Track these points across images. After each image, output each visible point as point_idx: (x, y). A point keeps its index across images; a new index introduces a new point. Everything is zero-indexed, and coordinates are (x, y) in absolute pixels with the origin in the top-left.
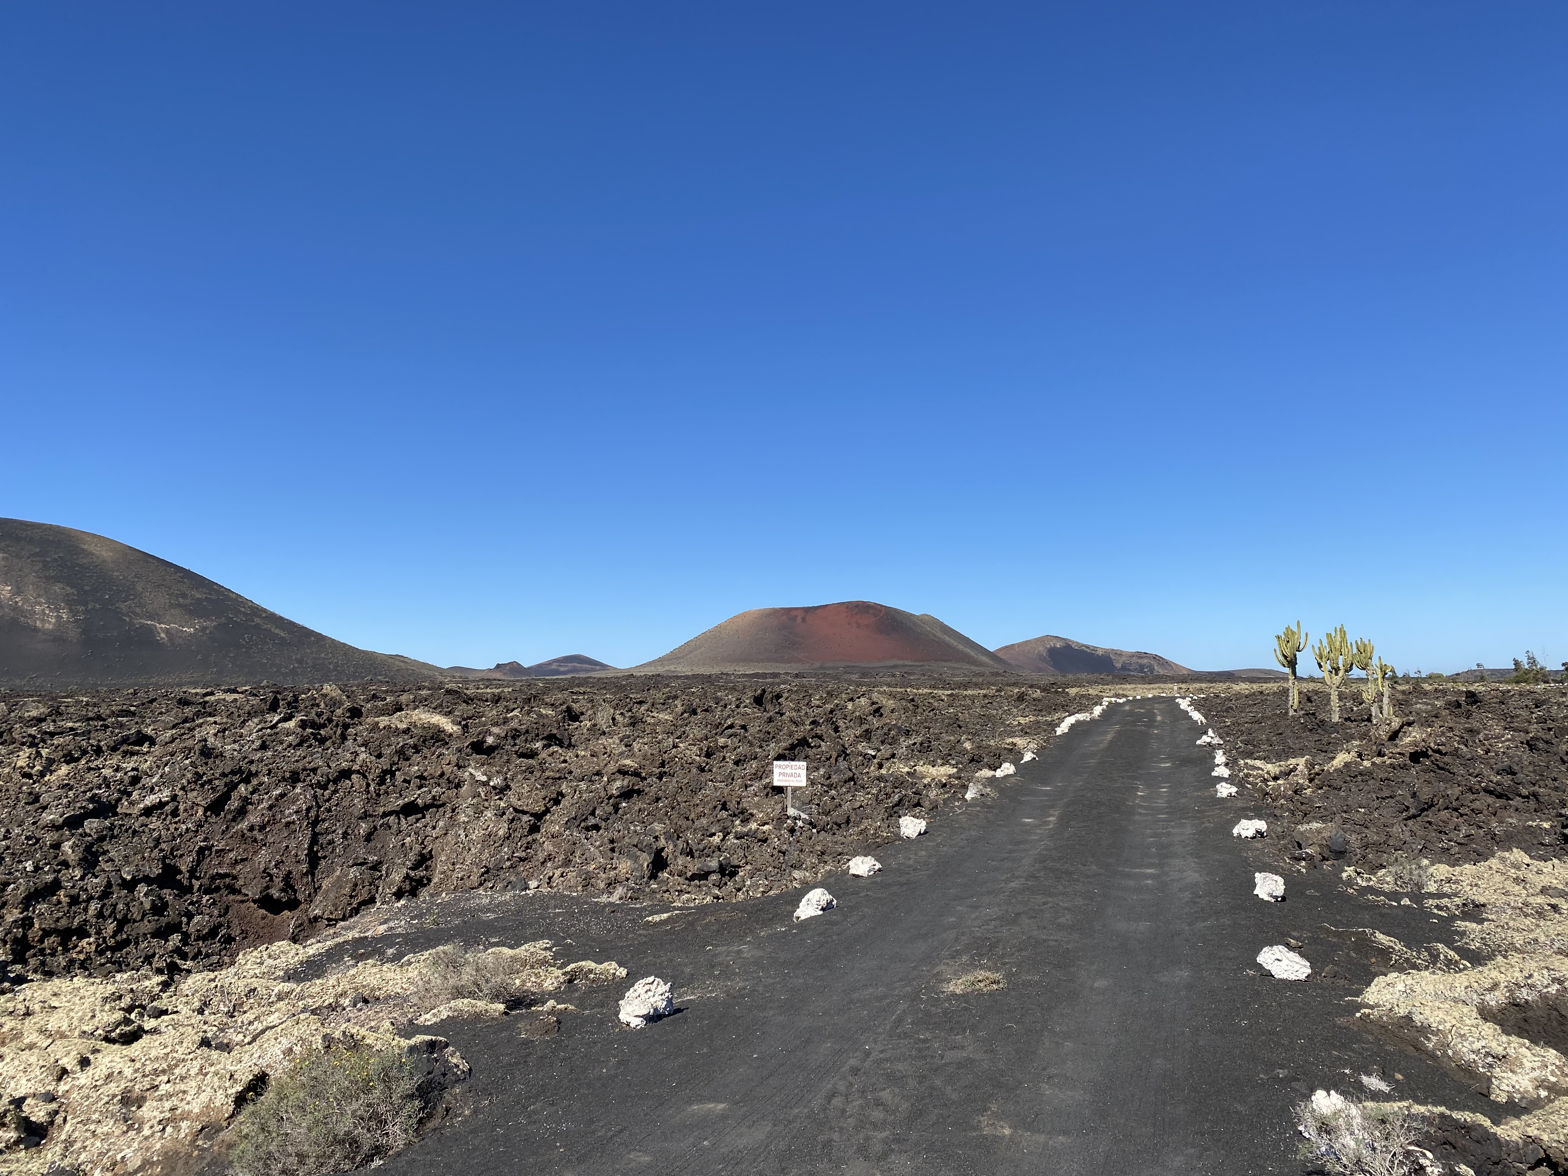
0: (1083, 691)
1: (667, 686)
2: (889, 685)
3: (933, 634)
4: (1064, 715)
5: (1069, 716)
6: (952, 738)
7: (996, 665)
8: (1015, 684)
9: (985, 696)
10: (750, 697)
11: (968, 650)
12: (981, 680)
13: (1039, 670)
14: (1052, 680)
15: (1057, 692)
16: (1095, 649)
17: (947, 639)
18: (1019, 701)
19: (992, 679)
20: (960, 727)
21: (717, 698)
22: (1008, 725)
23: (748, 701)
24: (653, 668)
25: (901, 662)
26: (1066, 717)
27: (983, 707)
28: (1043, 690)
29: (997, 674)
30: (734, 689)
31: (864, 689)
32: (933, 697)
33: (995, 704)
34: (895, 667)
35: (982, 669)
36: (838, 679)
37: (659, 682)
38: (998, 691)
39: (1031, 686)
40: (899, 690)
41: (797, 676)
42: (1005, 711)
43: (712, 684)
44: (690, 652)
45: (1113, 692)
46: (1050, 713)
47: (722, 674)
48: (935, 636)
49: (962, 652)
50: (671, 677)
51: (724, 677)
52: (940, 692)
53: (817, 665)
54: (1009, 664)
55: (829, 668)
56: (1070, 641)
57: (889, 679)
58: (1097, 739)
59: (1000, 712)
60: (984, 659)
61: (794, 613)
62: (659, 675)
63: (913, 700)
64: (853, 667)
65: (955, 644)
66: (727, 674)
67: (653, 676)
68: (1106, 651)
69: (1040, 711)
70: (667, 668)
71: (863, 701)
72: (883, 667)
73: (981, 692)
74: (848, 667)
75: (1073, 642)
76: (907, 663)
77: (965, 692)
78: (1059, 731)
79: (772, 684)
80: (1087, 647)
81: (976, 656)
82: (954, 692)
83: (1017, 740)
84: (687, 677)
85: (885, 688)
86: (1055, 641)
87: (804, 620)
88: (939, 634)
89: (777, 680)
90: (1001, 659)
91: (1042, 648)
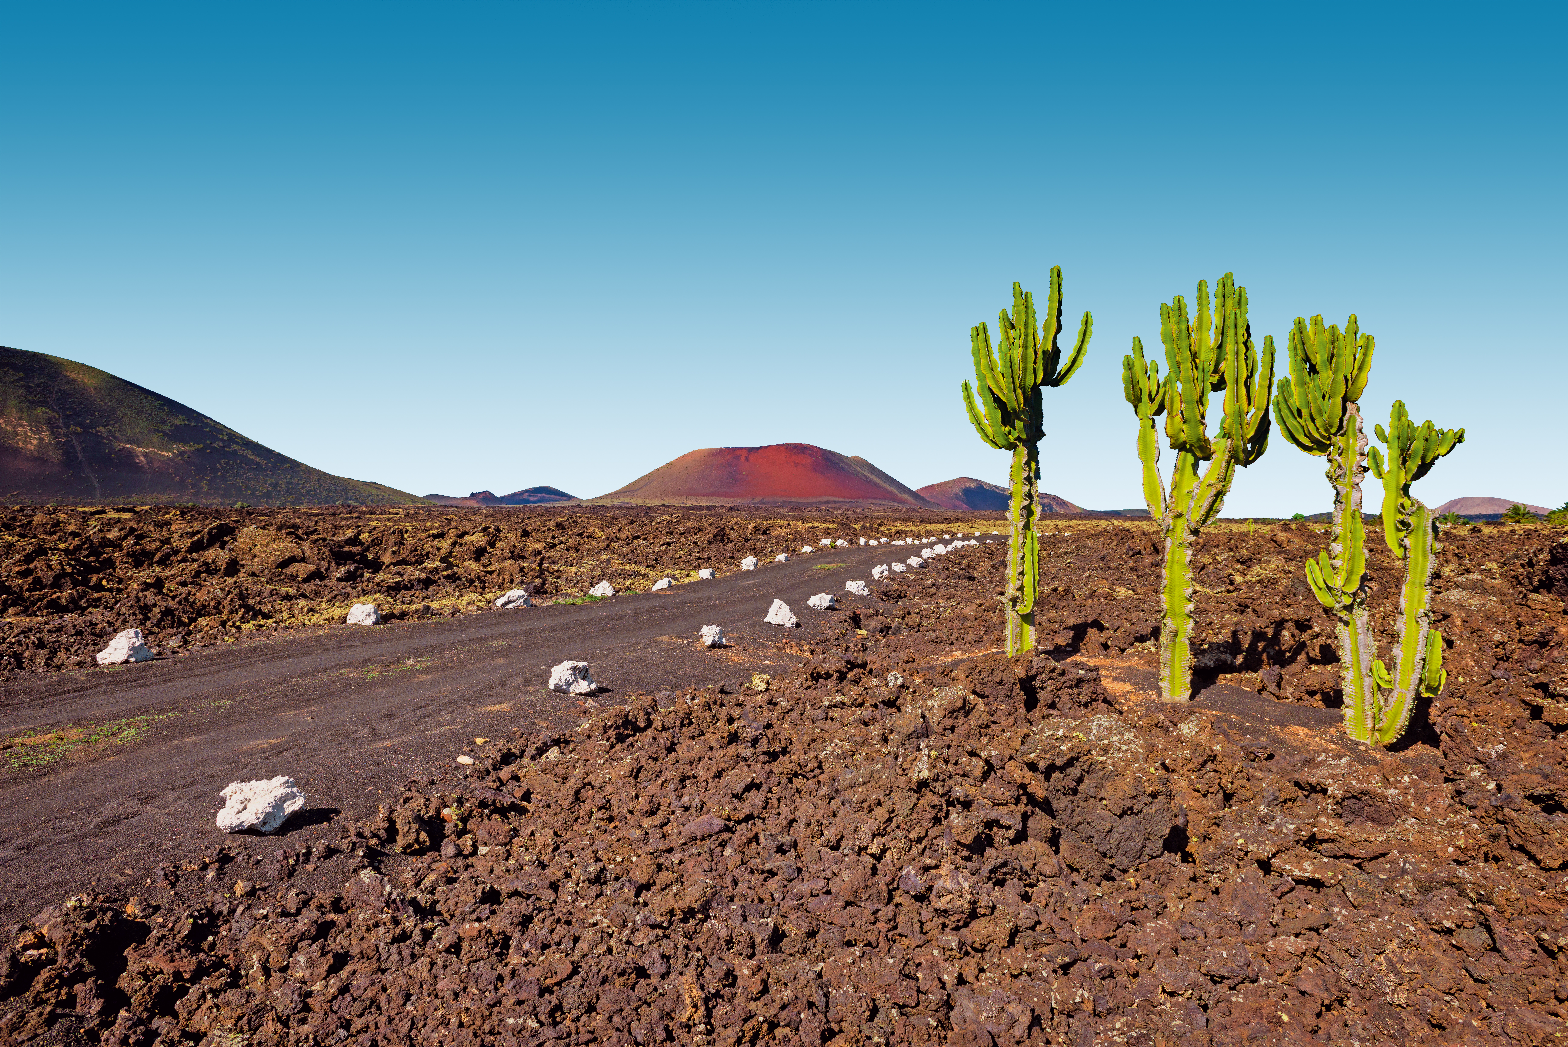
3: (861, 473)
7: (915, 502)
11: (893, 489)
13: (955, 507)
17: (875, 478)
25: (833, 499)
35: (902, 505)
44: (644, 486)
48: (864, 476)
49: (888, 491)
54: (927, 502)
65: (882, 483)
70: (622, 499)
75: (986, 483)
76: (838, 499)
81: (898, 494)
86: (969, 481)
88: (867, 474)
90: (920, 497)
91: (958, 489)
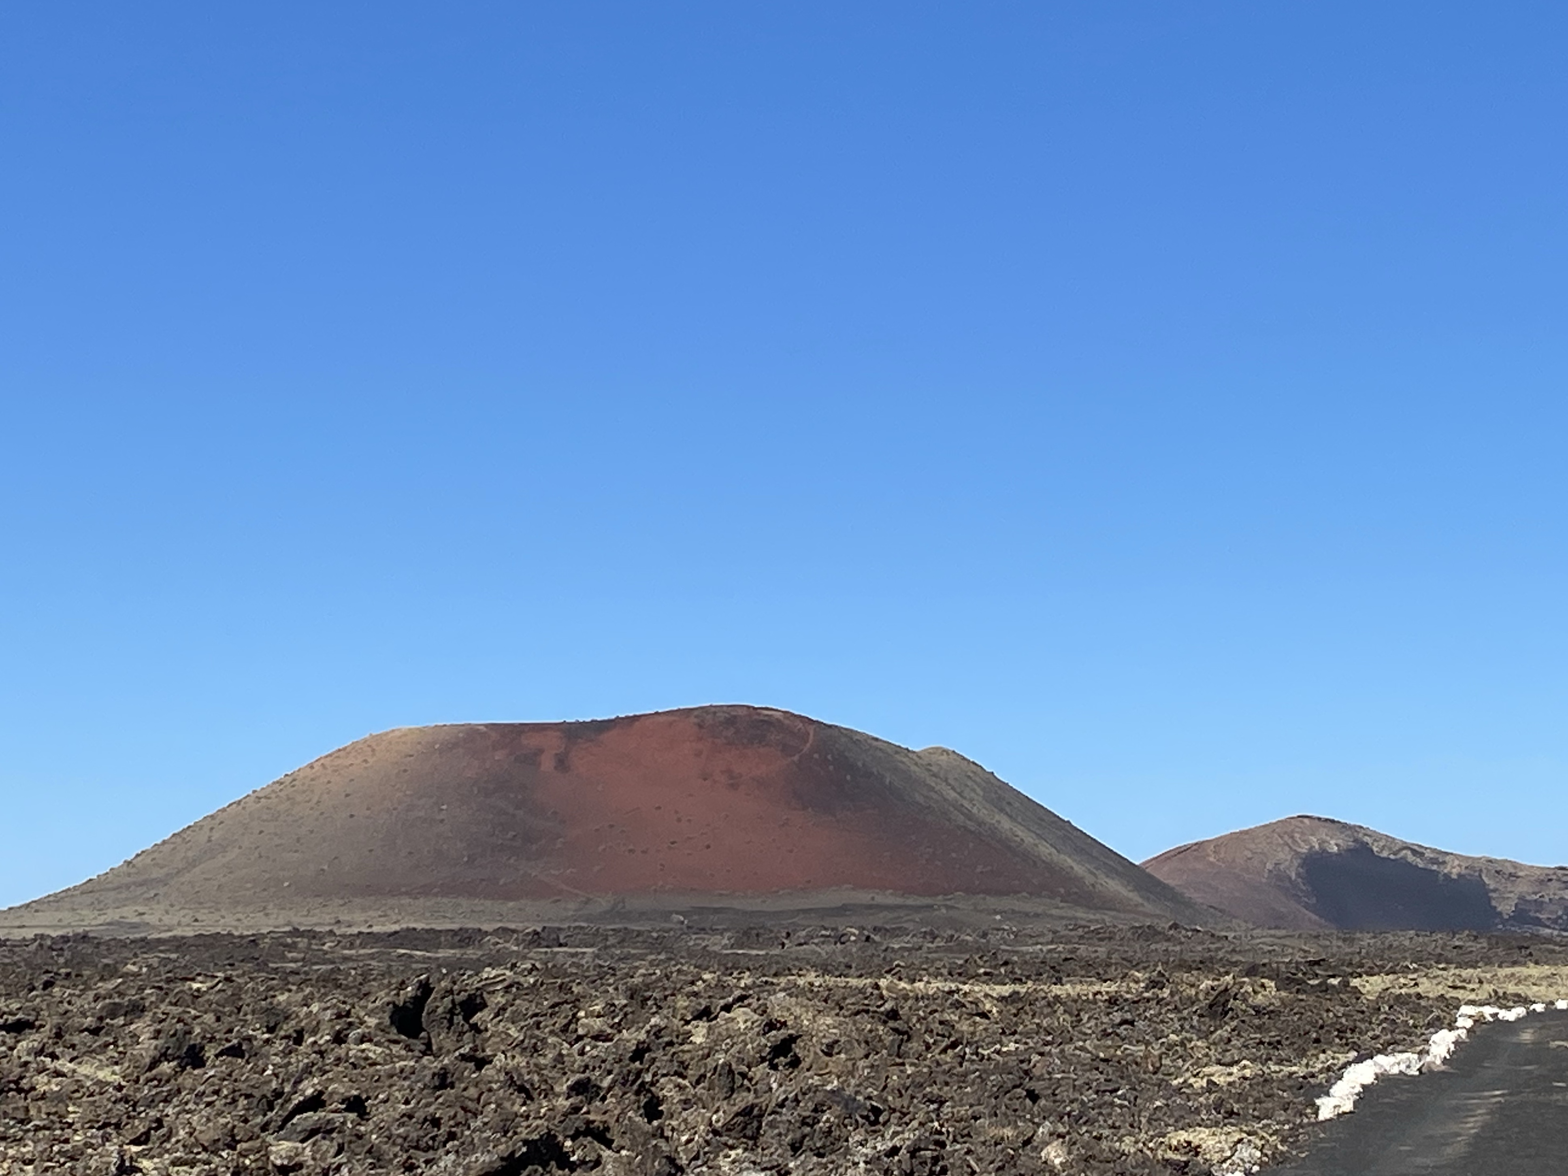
0: (1401, 986)
1: (110, 972)
2: (825, 969)
3: (960, 808)
4: (1342, 1059)
5: (1359, 1060)
6: (1008, 1132)
7: (1149, 907)
8: (1204, 965)
9: (1112, 1001)
10: (382, 1009)
11: (1067, 861)
12: (1102, 951)
13: (1277, 920)
14: (1314, 952)
15: (1325, 988)
16: (1439, 858)
17: (1006, 824)
18: (1213, 1017)
19: (1136, 950)
20: (1033, 1096)
21: (270, 1011)
22: (1178, 1090)
23: (372, 1021)
24: (67, 917)
25: (864, 897)
26: (1345, 1066)
27: (1105, 1034)
28: (1286, 982)
29: (1150, 933)
30: (331, 981)
31: (747, 980)
32: (958, 1005)
33: (1140, 1024)
34: (843, 910)
35: (1108, 918)
36: (665, 949)
37: (85, 961)
38: (1153, 984)
39: (1252, 971)
40: (854, 982)
41: (536, 939)
42: (1170, 1047)
43: (262, 966)
44: (192, 864)
45: (1489, 988)
46: (1302, 1053)
47: (296, 932)
48: (969, 816)
49: (1050, 868)
50: (124, 945)
51: (302, 942)
52: (979, 989)
53: (603, 903)
54: (1189, 904)
55: (642, 915)
56: (1368, 833)
57: (824, 950)
58: (1439, 1131)
59: (1156, 1050)
60: (1114, 886)
61: (531, 742)
62: (85, 938)
63: (893, 1015)
64: (717, 911)
65: (1029, 839)
66: (312, 935)
67: (65, 939)
68: (1472, 864)
69: (1276, 1045)
70: (112, 915)
71: (741, 1017)
72: (805, 911)
73: (1104, 987)
74: (701, 910)
75: (1377, 837)
76: (880, 899)
77: (1056, 990)
78: (1327, 1108)
79: (457, 966)
80: (1417, 852)
81: (1089, 879)
82: (1022, 989)
83: (1202, 1137)
84: (179, 944)
85: (811, 977)
86: (1323, 833)
87: (562, 763)
88: (981, 811)
89: (472, 953)
90: (1165, 887)
91: (1284, 855)
